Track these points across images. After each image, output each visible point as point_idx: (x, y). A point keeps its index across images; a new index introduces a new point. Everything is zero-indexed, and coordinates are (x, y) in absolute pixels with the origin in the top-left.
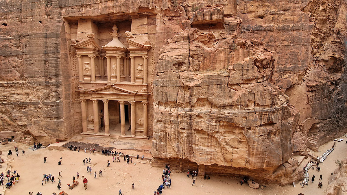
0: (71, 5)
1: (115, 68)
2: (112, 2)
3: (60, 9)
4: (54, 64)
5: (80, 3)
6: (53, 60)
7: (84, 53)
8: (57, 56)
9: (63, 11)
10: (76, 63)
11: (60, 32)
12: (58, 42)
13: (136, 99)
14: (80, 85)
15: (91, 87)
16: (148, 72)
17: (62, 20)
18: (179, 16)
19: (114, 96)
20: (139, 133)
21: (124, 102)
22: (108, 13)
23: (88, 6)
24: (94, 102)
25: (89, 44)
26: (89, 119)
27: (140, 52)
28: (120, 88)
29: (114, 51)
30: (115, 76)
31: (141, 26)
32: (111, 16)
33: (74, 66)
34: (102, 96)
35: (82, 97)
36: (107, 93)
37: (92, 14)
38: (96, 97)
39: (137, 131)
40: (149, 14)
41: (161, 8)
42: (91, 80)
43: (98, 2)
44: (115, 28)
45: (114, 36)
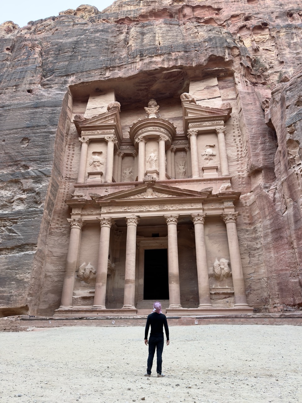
0: (87, 70)
1: (155, 159)
2: (161, 57)
3: (65, 77)
4: (41, 142)
5: (104, 65)
6: (40, 135)
7: (97, 135)
8: (48, 131)
9: (72, 79)
10: (73, 157)
11: (62, 99)
12: (57, 111)
13: (209, 209)
14: (78, 191)
15: (102, 192)
16: (228, 158)
17: (66, 88)
18: (264, 82)
19: (155, 206)
20: (220, 299)
21: (177, 217)
22: (154, 69)
23: (116, 68)
24: (104, 223)
25: (109, 120)
26: (81, 272)
27: (210, 122)
28: (173, 186)
29: (157, 128)
30: (156, 171)
31: (207, 89)
32: (155, 77)
33: (68, 161)
34: (125, 208)
35: (76, 215)
36: (141, 199)
37: (124, 75)
38: (111, 211)
39: (215, 294)
40: (221, 71)
41: (241, 64)
42: (101, 181)
43: (135, 61)
44: (152, 102)
45: (151, 113)
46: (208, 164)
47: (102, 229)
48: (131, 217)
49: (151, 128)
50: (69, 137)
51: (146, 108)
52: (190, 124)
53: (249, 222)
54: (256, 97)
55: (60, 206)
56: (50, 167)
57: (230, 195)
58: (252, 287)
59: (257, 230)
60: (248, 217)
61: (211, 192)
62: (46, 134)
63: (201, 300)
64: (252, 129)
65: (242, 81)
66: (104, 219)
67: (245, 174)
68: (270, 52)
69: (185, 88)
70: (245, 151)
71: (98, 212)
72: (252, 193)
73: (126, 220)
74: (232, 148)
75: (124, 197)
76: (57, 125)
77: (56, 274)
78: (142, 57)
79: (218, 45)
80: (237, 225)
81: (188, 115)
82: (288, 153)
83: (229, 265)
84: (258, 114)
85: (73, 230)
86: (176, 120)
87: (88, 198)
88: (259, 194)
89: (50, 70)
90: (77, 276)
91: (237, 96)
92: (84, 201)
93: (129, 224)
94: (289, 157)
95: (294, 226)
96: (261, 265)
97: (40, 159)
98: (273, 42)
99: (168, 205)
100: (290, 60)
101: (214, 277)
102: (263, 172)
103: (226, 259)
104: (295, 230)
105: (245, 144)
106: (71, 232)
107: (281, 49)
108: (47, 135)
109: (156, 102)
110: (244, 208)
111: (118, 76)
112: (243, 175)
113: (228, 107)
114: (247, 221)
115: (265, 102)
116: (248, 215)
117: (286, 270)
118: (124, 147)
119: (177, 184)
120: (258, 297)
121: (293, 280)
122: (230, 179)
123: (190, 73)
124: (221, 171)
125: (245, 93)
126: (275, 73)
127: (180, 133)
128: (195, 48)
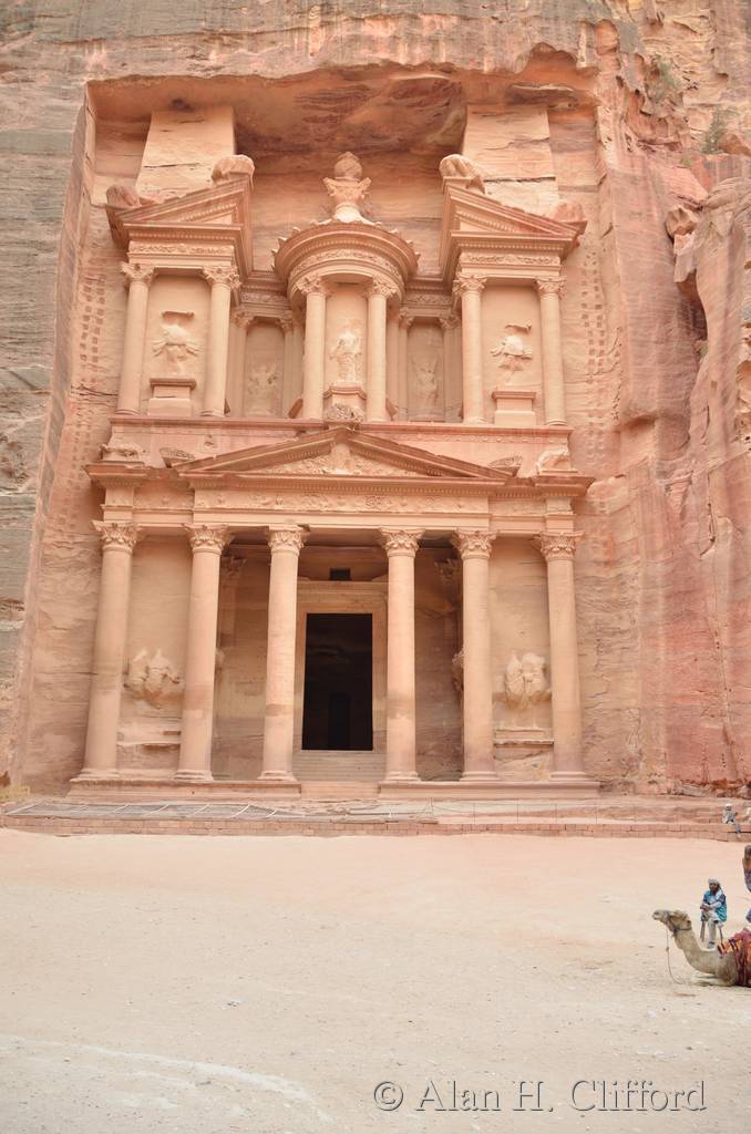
0: (147, 33)
1: (356, 350)
2: (386, 26)
3: (72, 49)
4: (11, 274)
5: (203, 24)
6: (8, 253)
7: (178, 257)
8: (32, 238)
9: (96, 57)
10: (100, 321)
11: (72, 131)
12: (57, 171)
13: (505, 519)
14: (120, 435)
15: (198, 447)
16: (566, 370)
17: (80, 89)
18: (674, 143)
19: (354, 500)
20: (515, 759)
21: (419, 537)
22: (366, 63)
23: (241, 39)
24: (204, 542)
25: (218, 212)
26: (137, 676)
27: (521, 256)
28: (408, 443)
29: (367, 254)
30: (358, 389)
31: (517, 147)
32: (365, 88)
33: (84, 336)
34: (268, 500)
35: (121, 513)
36: (314, 475)
37: (270, 70)
38: (224, 506)
39: (506, 745)
40: (563, 95)
41: (619, 79)
42: (193, 411)
43: (305, 26)
44: (348, 163)
45: (344, 200)
46: (510, 384)
47: (198, 558)
48: (286, 527)
49: (348, 251)
50: (87, 256)
51: (328, 181)
52: (463, 255)
53: (607, 558)
54: (652, 194)
55: (66, 479)
56: (45, 362)
57: (567, 482)
58: (600, 729)
59: (623, 583)
60: (605, 544)
61: (515, 471)
62: (27, 250)
63: (468, 762)
64: (637, 294)
65: (616, 136)
66: (204, 528)
67: (608, 424)
68: (691, 37)
69: (448, 129)
70: (611, 356)
71: (184, 504)
72: (621, 479)
73: (266, 533)
74: (576, 341)
75: (264, 466)
76: (57, 221)
77: (66, 680)
78: (328, 13)
79: (561, 11)
80: (576, 565)
81: (458, 227)
82: (739, 399)
83: (546, 671)
84: (655, 248)
85: (107, 555)
86: (416, 227)
87: (154, 460)
88: (641, 487)
89: (21, 14)
90: (125, 686)
91: (601, 183)
92: (144, 472)
93: (279, 548)
94: (739, 408)
95: (727, 591)
96: (627, 675)
97: (11, 332)
98: (704, 4)
99: (392, 499)
100: (745, 73)
101: (506, 702)
102: (657, 425)
103: (540, 656)
104: (732, 602)
105: (613, 337)
106: (105, 562)
107: (724, 34)
108: (29, 255)
109: (358, 165)
110: (596, 520)
111: (250, 72)
112: (602, 424)
113: (576, 219)
114: (601, 556)
115: (677, 216)
116: (605, 538)
117: (695, 698)
118: (254, 297)
119: (420, 436)
120: (609, 753)
121: (707, 726)
122: (568, 434)
123: (471, 88)
124: (544, 409)
125: (626, 176)
126: (700, 110)
127: (427, 273)
128: (492, 8)
